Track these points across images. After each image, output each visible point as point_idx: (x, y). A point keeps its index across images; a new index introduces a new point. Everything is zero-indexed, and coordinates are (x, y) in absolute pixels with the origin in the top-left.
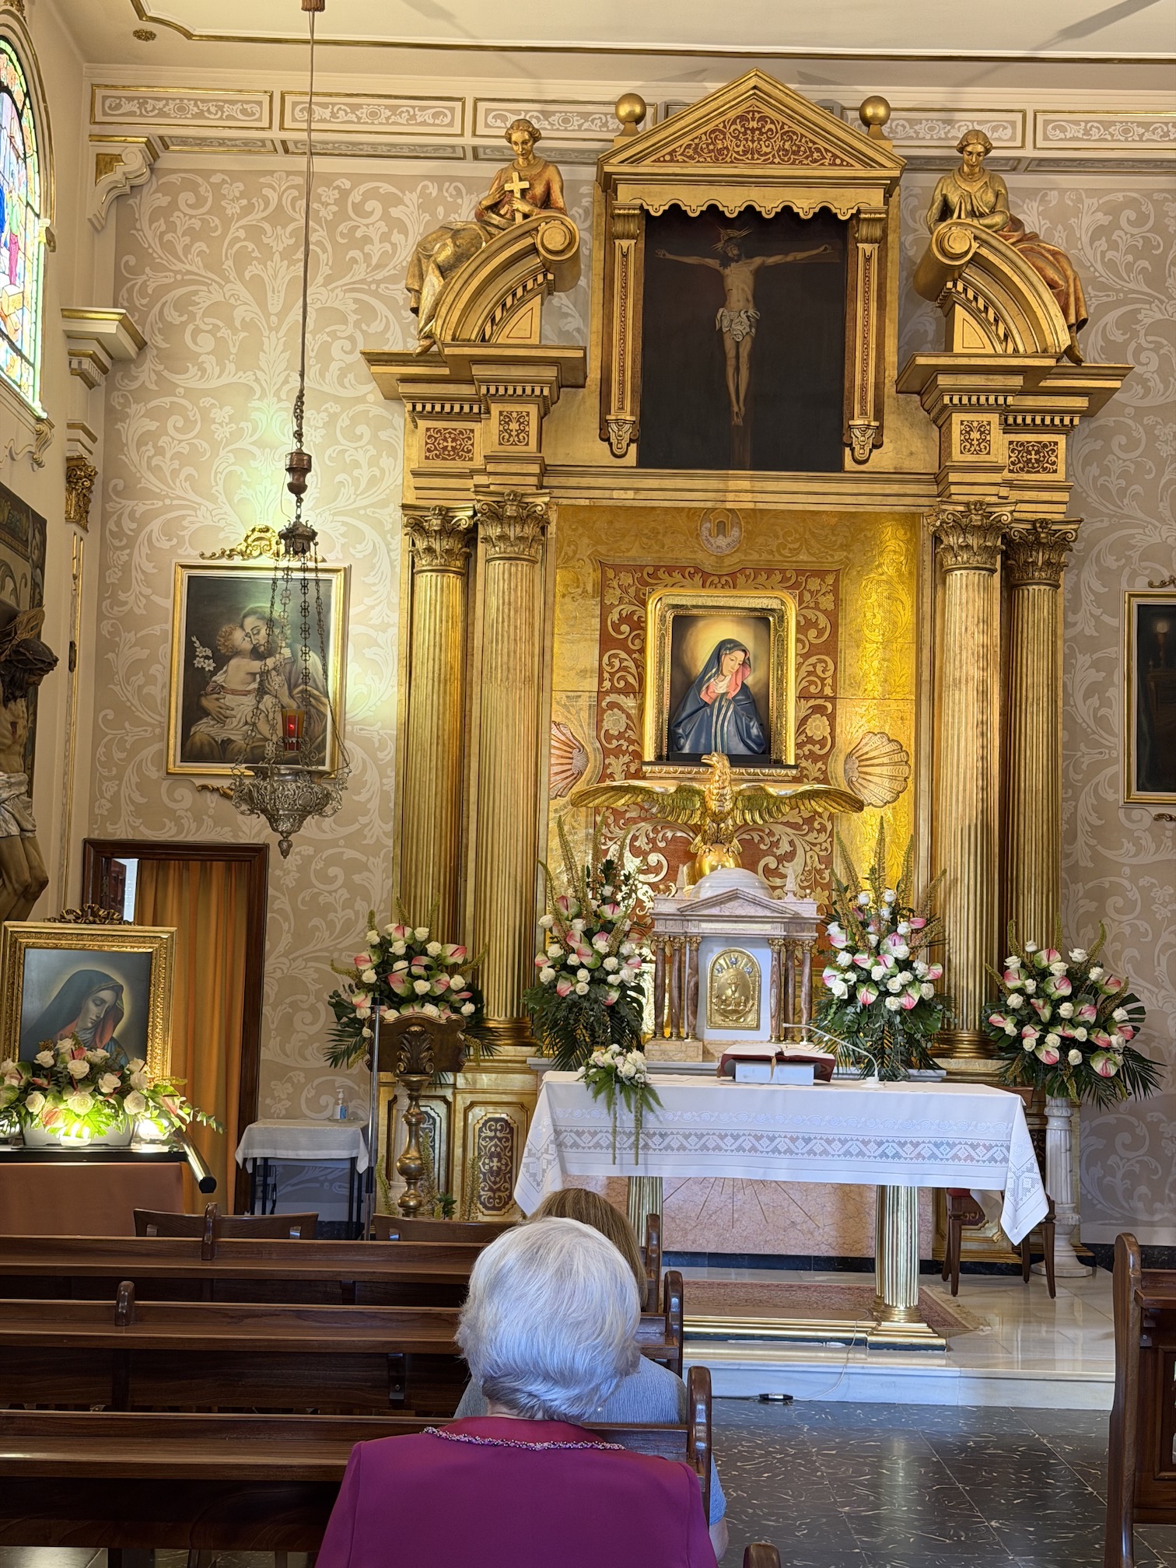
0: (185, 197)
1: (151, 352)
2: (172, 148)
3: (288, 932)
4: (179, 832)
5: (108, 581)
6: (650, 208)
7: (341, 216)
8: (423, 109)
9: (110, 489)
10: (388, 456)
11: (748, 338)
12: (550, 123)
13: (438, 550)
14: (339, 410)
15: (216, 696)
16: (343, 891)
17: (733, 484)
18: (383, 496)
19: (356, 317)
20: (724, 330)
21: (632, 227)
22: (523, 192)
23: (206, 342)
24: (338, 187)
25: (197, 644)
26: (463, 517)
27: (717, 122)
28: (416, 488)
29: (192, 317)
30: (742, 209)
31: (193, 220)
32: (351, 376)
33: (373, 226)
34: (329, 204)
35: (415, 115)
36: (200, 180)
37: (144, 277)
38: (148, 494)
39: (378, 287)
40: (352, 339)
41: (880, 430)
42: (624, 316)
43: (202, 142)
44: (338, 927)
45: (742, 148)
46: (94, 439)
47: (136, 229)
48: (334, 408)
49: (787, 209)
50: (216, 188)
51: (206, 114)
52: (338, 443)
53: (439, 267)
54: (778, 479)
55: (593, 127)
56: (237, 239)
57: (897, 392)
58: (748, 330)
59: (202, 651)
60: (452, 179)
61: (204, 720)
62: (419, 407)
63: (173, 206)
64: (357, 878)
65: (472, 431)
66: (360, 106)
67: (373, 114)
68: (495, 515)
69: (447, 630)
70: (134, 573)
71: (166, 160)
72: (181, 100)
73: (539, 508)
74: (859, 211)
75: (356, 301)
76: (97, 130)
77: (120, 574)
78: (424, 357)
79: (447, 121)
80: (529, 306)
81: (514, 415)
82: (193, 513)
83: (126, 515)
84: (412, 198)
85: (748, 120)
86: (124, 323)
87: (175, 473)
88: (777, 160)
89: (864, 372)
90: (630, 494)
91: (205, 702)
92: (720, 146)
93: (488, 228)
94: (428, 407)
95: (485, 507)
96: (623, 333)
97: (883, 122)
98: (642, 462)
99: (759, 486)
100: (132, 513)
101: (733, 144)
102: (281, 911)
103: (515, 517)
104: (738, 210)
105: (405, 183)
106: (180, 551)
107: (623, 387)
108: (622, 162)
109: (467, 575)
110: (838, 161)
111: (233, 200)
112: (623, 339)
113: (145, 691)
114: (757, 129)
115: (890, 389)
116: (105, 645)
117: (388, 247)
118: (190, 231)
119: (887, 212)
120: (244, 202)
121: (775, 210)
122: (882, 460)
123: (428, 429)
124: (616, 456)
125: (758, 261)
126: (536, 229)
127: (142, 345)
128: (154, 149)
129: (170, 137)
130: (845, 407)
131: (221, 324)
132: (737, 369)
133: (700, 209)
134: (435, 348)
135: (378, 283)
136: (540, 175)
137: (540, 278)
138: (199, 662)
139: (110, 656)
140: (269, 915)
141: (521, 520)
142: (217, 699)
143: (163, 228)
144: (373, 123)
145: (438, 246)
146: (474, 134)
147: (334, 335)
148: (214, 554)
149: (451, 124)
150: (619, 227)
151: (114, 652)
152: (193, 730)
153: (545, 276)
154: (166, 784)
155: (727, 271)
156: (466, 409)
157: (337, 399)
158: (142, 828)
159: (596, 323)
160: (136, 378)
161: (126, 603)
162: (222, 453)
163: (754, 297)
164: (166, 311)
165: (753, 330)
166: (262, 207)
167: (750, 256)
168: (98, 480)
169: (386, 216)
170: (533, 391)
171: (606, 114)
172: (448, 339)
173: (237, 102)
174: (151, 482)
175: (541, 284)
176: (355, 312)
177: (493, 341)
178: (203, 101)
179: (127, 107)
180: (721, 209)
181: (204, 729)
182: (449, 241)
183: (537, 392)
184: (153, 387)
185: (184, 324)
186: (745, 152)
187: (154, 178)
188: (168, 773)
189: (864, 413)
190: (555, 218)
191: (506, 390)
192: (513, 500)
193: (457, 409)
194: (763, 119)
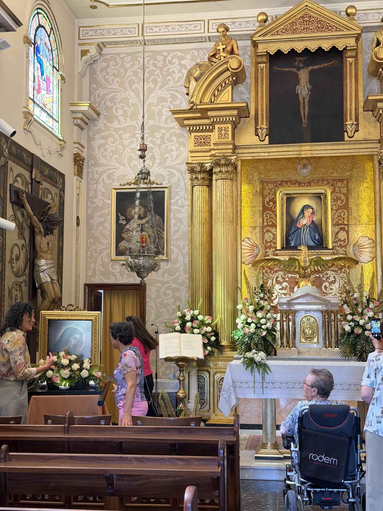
0: (112, 63)
1: (102, 116)
2: (107, 46)
3: (154, 313)
4: (116, 280)
5: (90, 195)
6: (270, 52)
7: (165, 65)
8: (190, 25)
9: (90, 164)
10: (183, 147)
11: (308, 96)
12: (235, 26)
13: (200, 178)
14: (166, 132)
15: (127, 233)
16: (172, 299)
17: (303, 148)
18: (181, 161)
19: (170, 99)
20: (299, 93)
21: (264, 59)
22: (224, 49)
23: (120, 112)
24: (163, 55)
25: (120, 215)
26: (208, 166)
27: (293, 19)
28: (192, 157)
29: (115, 103)
30: (303, 49)
31: (115, 71)
32: (169, 120)
33: (175, 68)
34: (160, 61)
35: (188, 27)
36: (117, 57)
37: (99, 91)
38: (102, 165)
39: (178, 88)
40: (169, 107)
41: (357, 125)
42: (262, 91)
43: (116, 43)
44: (171, 311)
45: (302, 27)
46: (84, 147)
47: (96, 75)
48: (163, 131)
49: (320, 48)
50: (122, 59)
51: (117, 33)
52: (166, 143)
53: (195, 78)
54: (320, 145)
55: (250, 26)
56: (129, 76)
57: (364, 111)
58: (307, 93)
59: (121, 218)
60: (202, 49)
61: (123, 241)
62: (191, 129)
63: (108, 66)
64: (177, 294)
65: (210, 136)
66: (169, 26)
67: (173, 28)
68: (217, 164)
69: (204, 206)
70: (98, 192)
71: (105, 51)
72: (108, 29)
73: (233, 160)
74: (346, 47)
75: (170, 94)
76: (81, 42)
77: (94, 193)
78: (191, 110)
79: (199, 28)
80: (227, 89)
81: (223, 128)
82: (117, 171)
83: (95, 173)
84: (188, 57)
85: (304, 18)
86: (91, 106)
87: (111, 157)
88: (315, 31)
89: (351, 104)
90: (267, 154)
91: (123, 235)
92: (295, 28)
93: (212, 63)
94: (195, 128)
95: (214, 161)
96: (262, 97)
97: (354, 15)
98: (270, 143)
99: (313, 148)
100: (97, 171)
101: (299, 27)
102: (151, 306)
103: (225, 164)
104: (302, 50)
105: (186, 52)
106: (113, 184)
107: (263, 116)
108: (260, 36)
109: (210, 186)
110: (338, 29)
111: (128, 63)
112: (262, 99)
113: (103, 232)
114: (308, 20)
115: (361, 110)
116: (89, 217)
117: (181, 74)
118: (114, 75)
119: (357, 46)
120: (132, 63)
121: (315, 49)
122: (359, 136)
123: (195, 136)
124: (261, 141)
125: (310, 68)
126: (228, 62)
127: (98, 114)
128: (100, 47)
129: (105, 42)
130: (344, 118)
131: (125, 105)
132: (304, 107)
133: (288, 51)
134: (195, 107)
135: (178, 87)
136: (229, 43)
137: (231, 79)
138: (121, 222)
139: (91, 221)
140: (147, 308)
141: (226, 165)
142: (127, 234)
143: (105, 74)
144: (173, 31)
145: (194, 71)
146: (208, 32)
147: (163, 106)
148: (125, 184)
149: (200, 29)
150: (259, 60)
151: (92, 219)
152: (119, 245)
153: (232, 78)
154: (111, 264)
155: (299, 72)
156: (208, 128)
157: (164, 128)
158: (103, 279)
159: (253, 94)
160: (97, 126)
161: (96, 202)
162: (126, 149)
163: (309, 81)
164: (106, 102)
165: (309, 93)
166: (137, 64)
167: (308, 66)
168: (85, 161)
169: (180, 64)
170: (229, 119)
171: (254, 21)
172: (198, 103)
173: (127, 28)
174: (103, 161)
175: (231, 81)
176: (170, 98)
177: (215, 102)
178: (116, 29)
179: (90, 33)
180: (296, 50)
181: (123, 244)
182: (198, 69)
183: (231, 119)
184: (103, 128)
185: (112, 106)
186: (304, 29)
187: (101, 57)
188: (111, 260)
189: (351, 119)
190: (234, 57)
191: (220, 119)
192: (223, 158)
193: (204, 128)
194: (310, 17)
